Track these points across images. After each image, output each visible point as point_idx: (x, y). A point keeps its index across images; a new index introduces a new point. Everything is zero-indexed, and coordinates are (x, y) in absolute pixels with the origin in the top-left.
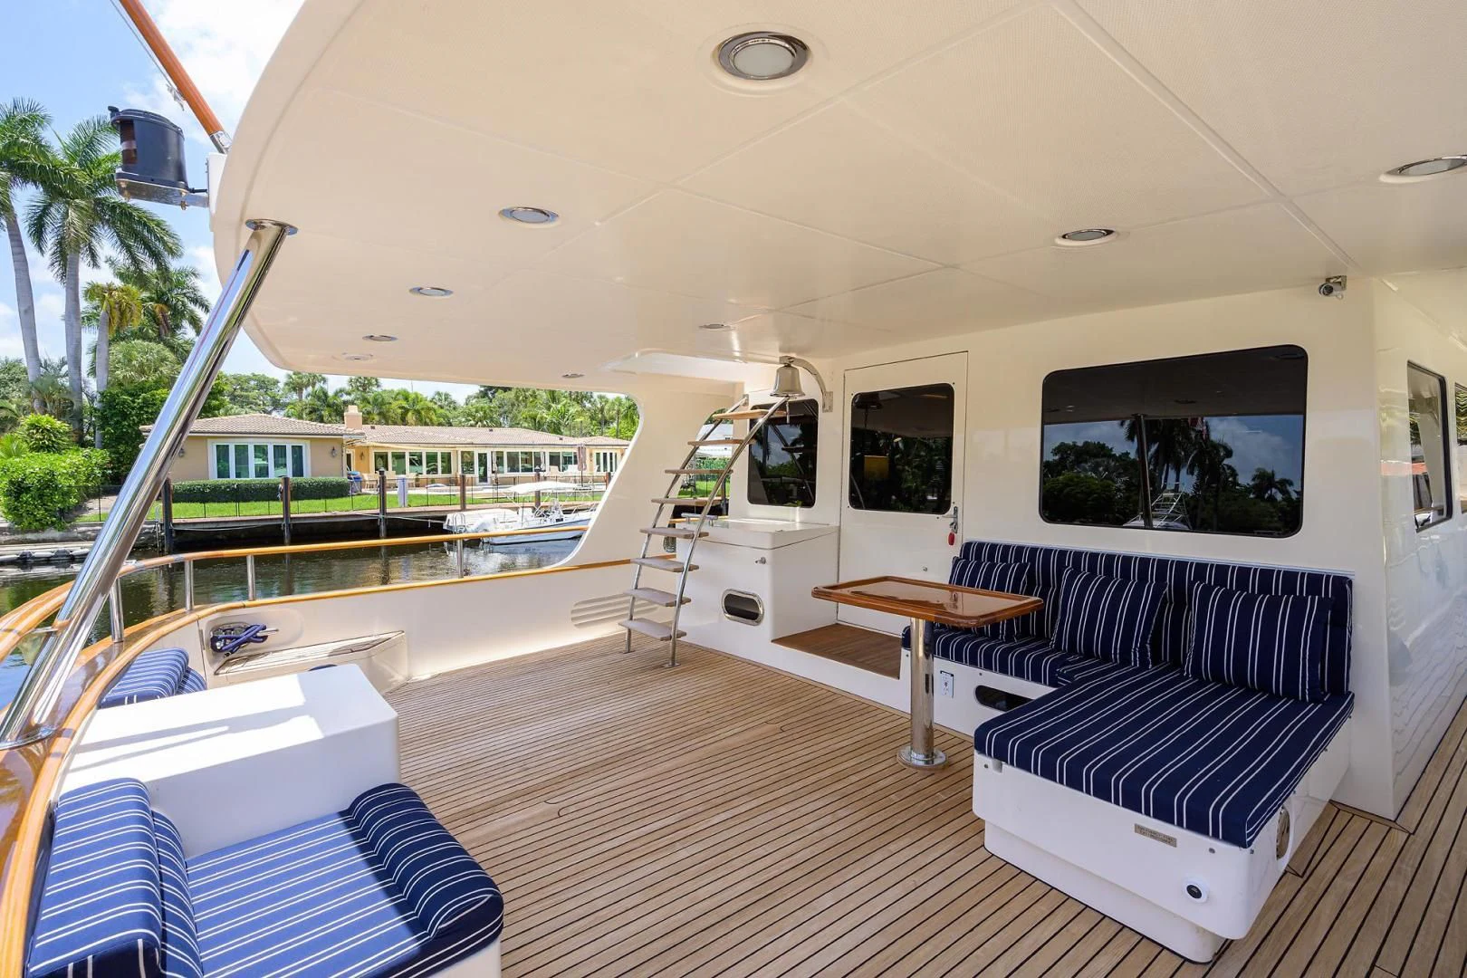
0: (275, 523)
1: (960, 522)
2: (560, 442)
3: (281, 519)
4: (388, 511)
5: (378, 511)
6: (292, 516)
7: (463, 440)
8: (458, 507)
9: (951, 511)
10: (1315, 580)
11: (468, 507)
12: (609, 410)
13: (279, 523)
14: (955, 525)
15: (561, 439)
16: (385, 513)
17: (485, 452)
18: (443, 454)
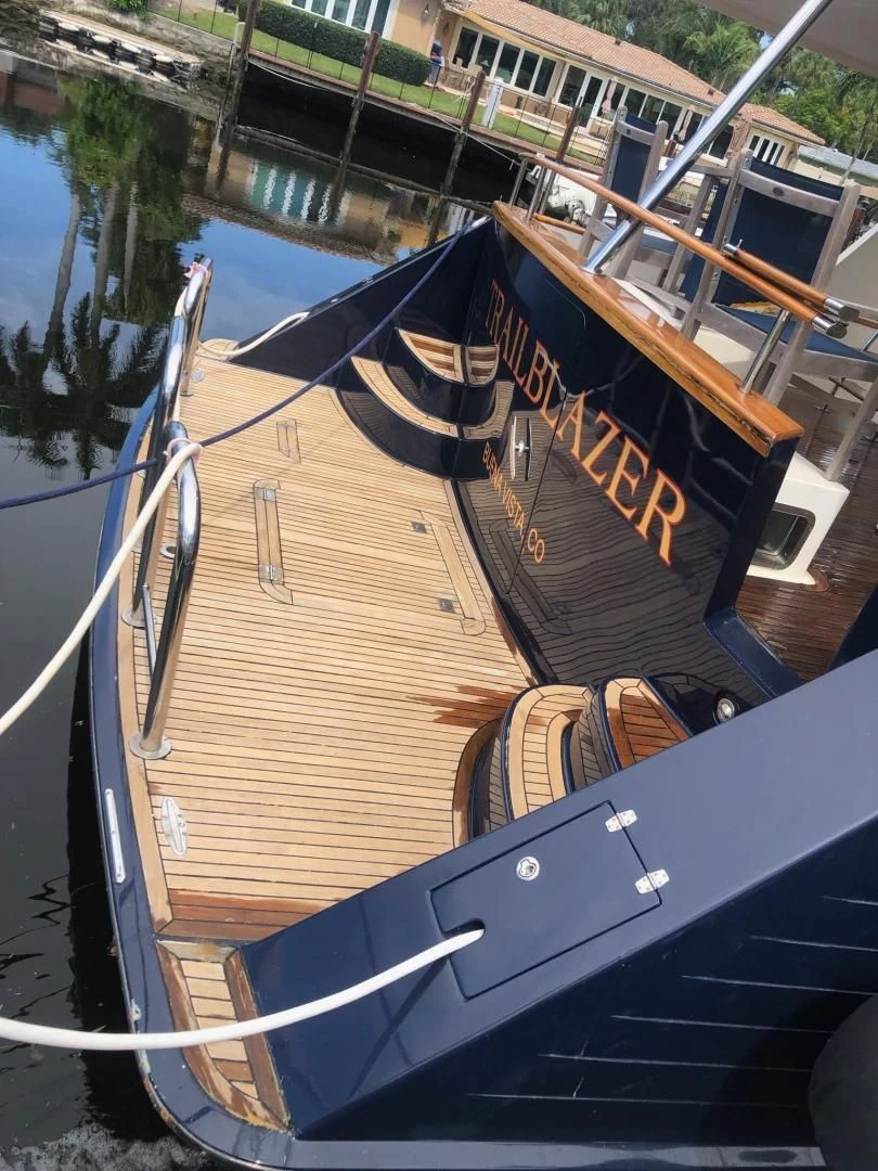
0: (347, 94)
3: (355, 92)
4: (472, 126)
5: (459, 122)
6: (368, 92)
7: (579, 48)
8: (556, 155)
12: (798, 65)
13: (351, 95)
15: (711, 93)
16: (467, 128)
17: (600, 78)
18: (545, 60)
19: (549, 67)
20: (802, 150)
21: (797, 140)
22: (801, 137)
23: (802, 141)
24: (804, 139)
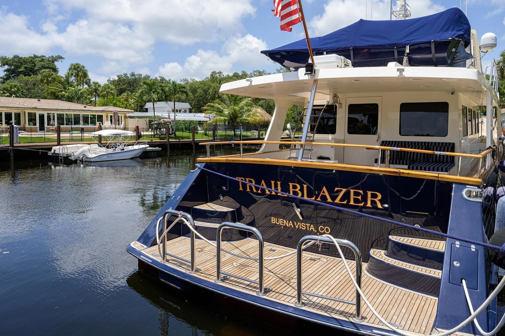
1: (380, 136)
2: (85, 109)
4: (15, 145)
5: (9, 145)
7: (30, 106)
8: (56, 143)
9: (378, 134)
10: (450, 143)
11: (61, 143)
14: (379, 137)
15: (85, 107)
16: (13, 146)
17: (43, 113)
18: (15, 114)
19: (18, 116)
20: (128, 115)
21: (125, 113)
22: (126, 112)
23: (126, 113)
24: (123, 112)
